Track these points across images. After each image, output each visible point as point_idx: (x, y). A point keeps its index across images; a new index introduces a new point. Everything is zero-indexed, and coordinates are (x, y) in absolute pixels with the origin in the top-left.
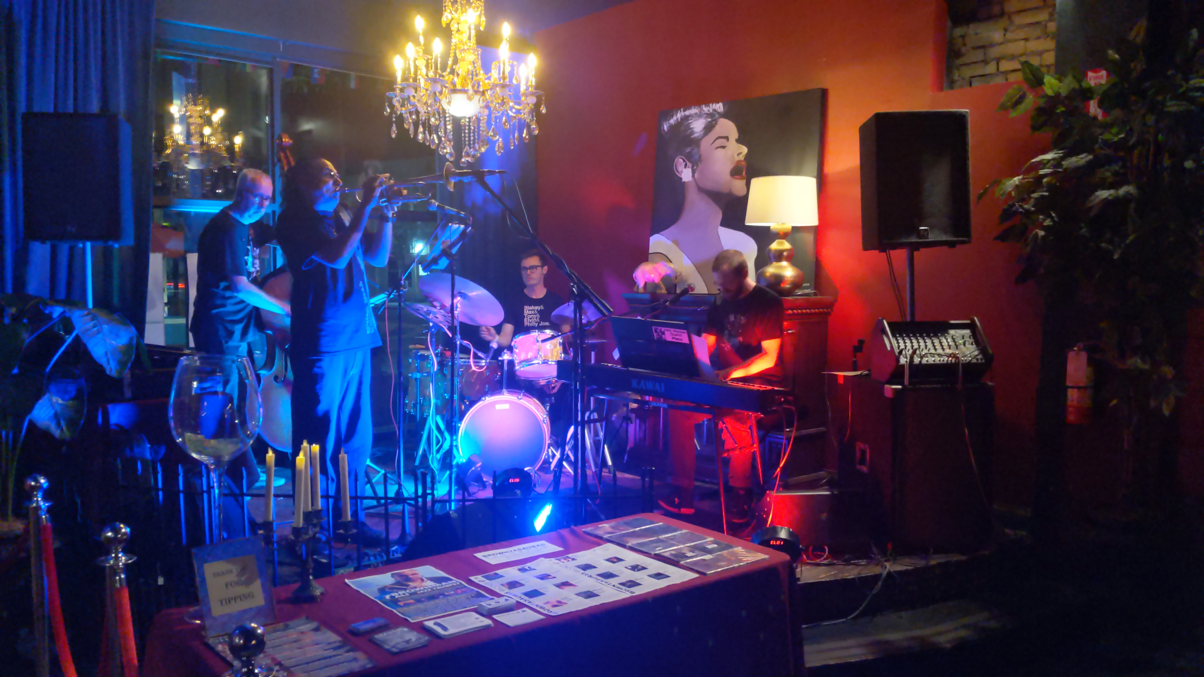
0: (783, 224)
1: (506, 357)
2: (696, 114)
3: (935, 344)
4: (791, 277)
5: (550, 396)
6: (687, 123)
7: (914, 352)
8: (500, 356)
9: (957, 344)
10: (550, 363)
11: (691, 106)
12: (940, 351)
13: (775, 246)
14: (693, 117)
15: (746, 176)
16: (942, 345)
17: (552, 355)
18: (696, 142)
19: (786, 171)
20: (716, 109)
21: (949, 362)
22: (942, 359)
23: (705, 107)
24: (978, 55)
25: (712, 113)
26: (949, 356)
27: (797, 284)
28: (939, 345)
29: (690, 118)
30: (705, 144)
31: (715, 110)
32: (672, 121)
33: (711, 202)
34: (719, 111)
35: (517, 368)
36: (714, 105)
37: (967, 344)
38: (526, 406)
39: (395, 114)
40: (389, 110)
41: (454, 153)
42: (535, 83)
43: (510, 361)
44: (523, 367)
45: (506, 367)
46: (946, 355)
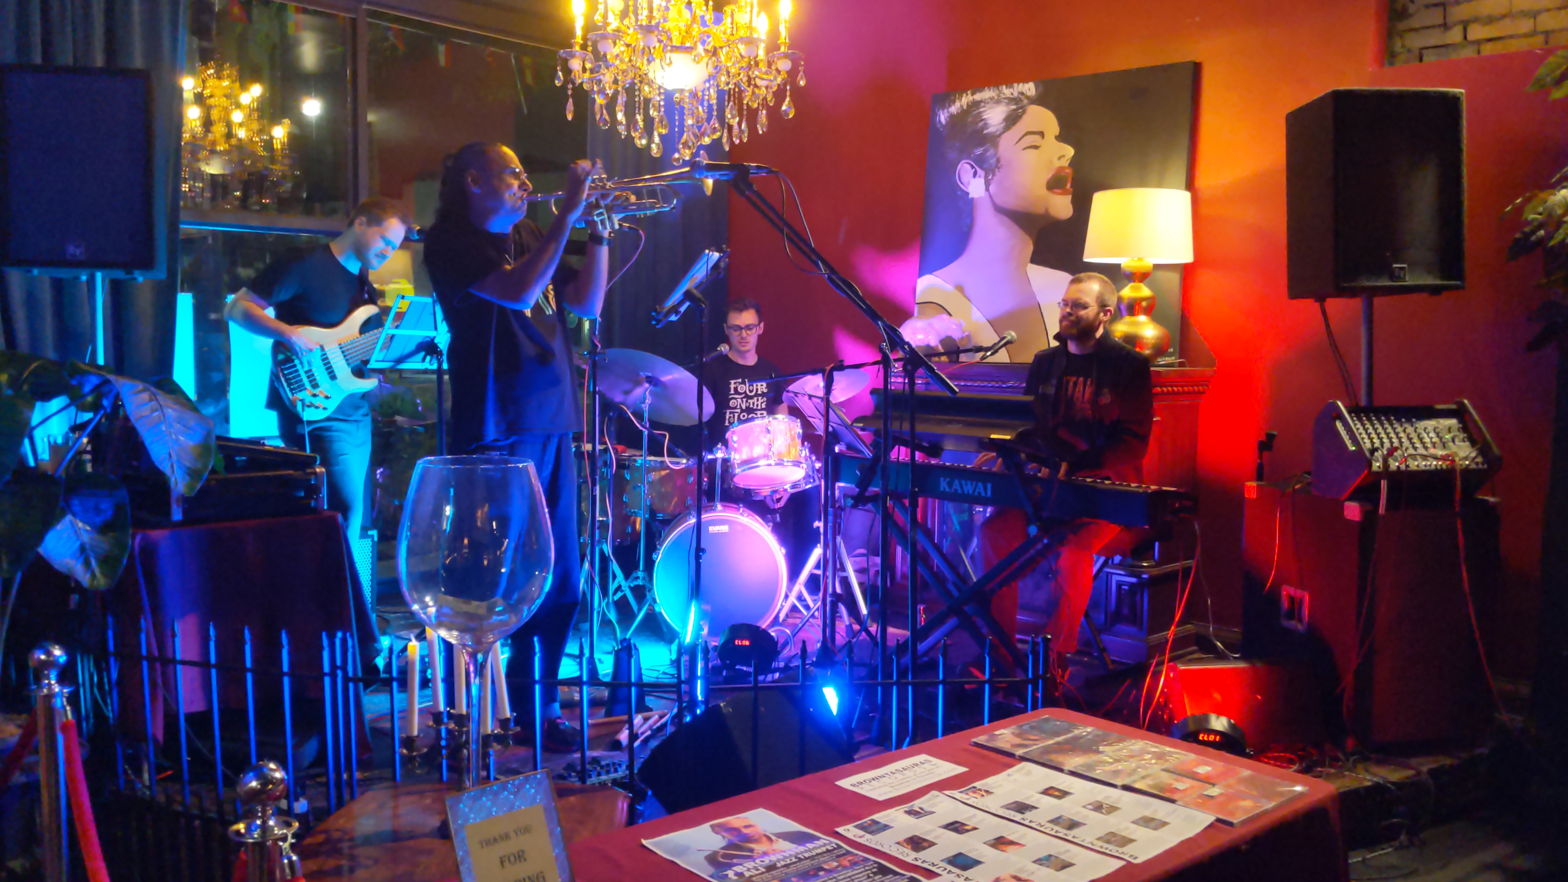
0: (1141, 259)
1: (720, 455)
2: (992, 99)
3: (1415, 440)
4: (1158, 338)
6: (977, 112)
7: (1392, 451)
8: (711, 451)
9: (1444, 440)
10: (785, 464)
11: (984, 88)
12: (1422, 451)
13: (1128, 292)
14: (988, 103)
15: (1074, 188)
16: (1423, 443)
17: (789, 452)
18: (992, 140)
19: (1142, 183)
21: (1439, 467)
22: (1429, 463)
23: (1006, 88)
24: (1435, 16)
25: (1018, 97)
26: (1443, 458)
27: (1160, 349)
28: (1419, 442)
29: (983, 104)
30: (1006, 142)
31: (1022, 93)
32: (954, 109)
33: (1015, 227)
34: (1029, 94)
35: (737, 471)
36: (1021, 85)
37: (1457, 440)
38: (753, 528)
39: (573, 83)
40: (562, 78)
41: (661, 146)
42: (789, 39)
43: (725, 461)
44: (744, 470)
45: (719, 469)
46: (1435, 458)
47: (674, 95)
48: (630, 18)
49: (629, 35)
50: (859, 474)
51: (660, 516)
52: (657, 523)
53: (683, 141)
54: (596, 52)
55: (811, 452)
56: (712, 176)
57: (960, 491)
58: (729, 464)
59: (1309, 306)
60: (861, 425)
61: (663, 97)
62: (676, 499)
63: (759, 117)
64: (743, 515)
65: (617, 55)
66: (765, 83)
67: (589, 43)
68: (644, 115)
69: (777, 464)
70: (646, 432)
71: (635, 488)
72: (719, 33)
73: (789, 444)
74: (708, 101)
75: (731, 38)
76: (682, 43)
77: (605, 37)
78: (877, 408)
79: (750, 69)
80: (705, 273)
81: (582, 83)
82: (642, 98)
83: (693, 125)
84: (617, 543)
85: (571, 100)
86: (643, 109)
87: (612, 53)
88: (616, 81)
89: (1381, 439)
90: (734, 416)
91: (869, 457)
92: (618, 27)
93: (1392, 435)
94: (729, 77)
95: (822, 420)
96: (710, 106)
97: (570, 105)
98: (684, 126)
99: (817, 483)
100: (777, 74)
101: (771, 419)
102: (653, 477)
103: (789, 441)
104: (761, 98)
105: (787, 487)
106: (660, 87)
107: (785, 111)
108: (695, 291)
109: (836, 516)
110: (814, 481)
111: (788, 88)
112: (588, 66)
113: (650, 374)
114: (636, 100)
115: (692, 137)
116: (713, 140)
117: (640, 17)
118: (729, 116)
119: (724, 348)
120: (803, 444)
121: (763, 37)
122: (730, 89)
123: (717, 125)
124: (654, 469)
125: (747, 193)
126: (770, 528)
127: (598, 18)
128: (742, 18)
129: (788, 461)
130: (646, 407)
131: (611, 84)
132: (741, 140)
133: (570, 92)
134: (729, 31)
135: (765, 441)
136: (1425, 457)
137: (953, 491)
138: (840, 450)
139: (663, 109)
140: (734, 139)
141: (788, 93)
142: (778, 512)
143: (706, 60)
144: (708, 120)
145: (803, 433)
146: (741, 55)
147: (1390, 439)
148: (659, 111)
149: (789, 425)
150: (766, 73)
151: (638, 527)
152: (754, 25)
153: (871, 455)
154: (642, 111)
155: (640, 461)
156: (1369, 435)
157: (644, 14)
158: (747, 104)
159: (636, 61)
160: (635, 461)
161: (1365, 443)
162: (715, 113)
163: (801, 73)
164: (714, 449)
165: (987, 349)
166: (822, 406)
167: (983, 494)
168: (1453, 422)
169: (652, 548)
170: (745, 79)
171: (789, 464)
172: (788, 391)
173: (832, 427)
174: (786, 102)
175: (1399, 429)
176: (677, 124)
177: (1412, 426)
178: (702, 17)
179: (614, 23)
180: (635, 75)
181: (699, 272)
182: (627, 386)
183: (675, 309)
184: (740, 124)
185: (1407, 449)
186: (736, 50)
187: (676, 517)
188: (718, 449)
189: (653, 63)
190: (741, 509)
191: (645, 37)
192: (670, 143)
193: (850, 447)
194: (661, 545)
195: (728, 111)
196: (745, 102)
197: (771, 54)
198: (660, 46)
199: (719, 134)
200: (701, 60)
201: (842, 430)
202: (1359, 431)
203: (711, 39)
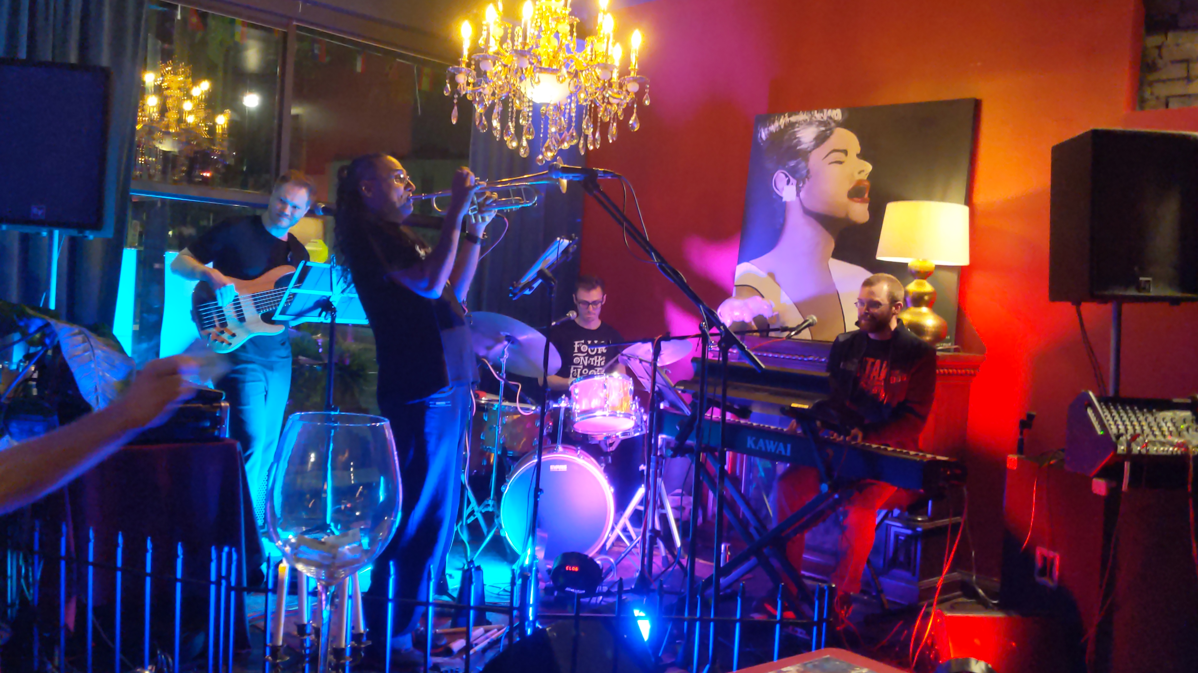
0: (924, 260)
1: (563, 404)
2: (805, 121)
3: (1155, 428)
4: (934, 327)
5: (607, 454)
6: (792, 131)
7: (1134, 437)
8: (556, 402)
9: (1179, 430)
10: (618, 415)
11: (799, 112)
12: (1160, 438)
13: (913, 287)
14: (802, 124)
15: (869, 199)
16: (1162, 431)
17: (622, 405)
18: (805, 155)
19: (928, 197)
20: (833, 117)
21: (1174, 453)
22: (1166, 449)
23: (818, 112)
24: (1180, 71)
25: (827, 120)
26: (1179, 445)
27: (939, 337)
28: (1158, 430)
29: (797, 125)
30: (816, 158)
31: (830, 118)
32: (773, 128)
33: (820, 228)
34: (836, 118)
35: (577, 419)
36: (830, 111)
37: (1190, 430)
38: (588, 469)
39: (459, 94)
40: (450, 89)
41: (528, 148)
42: (639, 66)
43: (568, 410)
44: (583, 419)
45: (562, 417)
46: (1172, 444)
47: (541, 107)
48: (508, 44)
49: (506, 57)
50: (679, 429)
51: (510, 453)
52: (508, 459)
53: (546, 145)
54: (478, 69)
55: (640, 406)
56: (566, 178)
57: (763, 449)
58: (570, 412)
59: (1067, 308)
60: (682, 388)
61: (531, 109)
62: (524, 440)
63: (610, 128)
64: (578, 456)
65: (496, 73)
66: (616, 101)
67: (473, 63)
68: (515, 123)
69: (610, 415)
70: (503, 383)
71: (491, 428)
72: (581, 59)
73: (622, 399)
74: (569, 113)
75: (590, 63)
76: (549, 66)
77: (486, 58)
78: (696, 374)
79: (604, 90)
80: (556, 256)
81: (466, 94)
82: (515, 109)
83: (555, 133)
84: (473, 474)
85: (456, 108)
86: (515, 118)
87: (491, 71)
88: (493, 94)
89: (1126, 426)
90: (577, 371)
91: (688, 415)
92: (498, 50)
93: (1136, 423)
94: (587, 94)
95: (650, 381)
96: (570, 117)
97: (455, 112)
98: (548, 133)
99: (644, 432)
100: (627, 95)
101: (608, 376)
102: (506, 420)
103: (622, 395)
104: (613, 113)
105: (619, 434)
106: (529, 101)
107: (632, 124)
108: (547, 271)
109: (657, 463)
110: (642, 430)
111: (635, 106)
112: (471, 80)
113: (508, 334)
114: (510, 110)
115: (554, 143)
116: (571, 146)
117: (516, 43)
118: (585, 127)
119: (572, 314)
120: (634, 399)
121: (617, 63)
122: (587, 105)
123: (574, 134)
124: (508, 413)
125: (594, 192)
126: (603, 468)
127: (481, 42)
128: (600, 47)
129: (620, 414)
130: (504, 361)
131: (490, 96)
132: (594, 145)
133: (455, 101)
134: (589, 57)
135: (602, 395)
136: (1163, 444)
137: (757, 448)
138: (665, 407)
139: (531, 119)
140: (589, 145)
141: (635, 111)
142: (610, 455)
143: (568, 80)
144: (568, 129)
145: (635, 390)
146: (598, 78)
147: (1134, 426)
148: (528, 121)
149: (623, 382)
150: (618, 93)
151: (492, 460)
152: (609, 53)
153: (690, 413)
154: (514, 119)
155: (496, 406)
156: (1115, 422)
157: (519, 40)
158: (601, 117)
159: (511, 78)
160: (493, 405)
161: (1111, 429)
162: (573, 124)
163: (647, 94)
164: (559, 399)
165: (792, 330)
166: (650, 369)
167: (783, 453)
168: (1187, 414)
169: (501, 481)
170: (600, 97)
171: (621, 416)
172: (622, 355)
173: (658, 387)
174: (633, 118)
175: (1141, 418)
176: (542, 131)
177: (1153, 415)
178: (567, 46)
179: (494, 47)
180: (510, 89)
181: (551, 255)
182: (489, 343)
183: (529, 285)
184: (594, 134)
185: (1147, 436)
186: (593, 73)
187: (524, 454)
188: (562, 400)
189: (524, 81)
190: (579, 452)
191: (518, 58)
192: (535, 146)
193: (672, 405)
194: (510, 478)
195: (584, 122)
196: (600, 116)
197: (623, 78)
198: (531, 67)
199: (575, 141)
200: (564, 80)
201: (666, 390)
202: (1107, 418)
203: (573, 63)
